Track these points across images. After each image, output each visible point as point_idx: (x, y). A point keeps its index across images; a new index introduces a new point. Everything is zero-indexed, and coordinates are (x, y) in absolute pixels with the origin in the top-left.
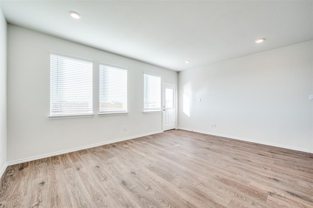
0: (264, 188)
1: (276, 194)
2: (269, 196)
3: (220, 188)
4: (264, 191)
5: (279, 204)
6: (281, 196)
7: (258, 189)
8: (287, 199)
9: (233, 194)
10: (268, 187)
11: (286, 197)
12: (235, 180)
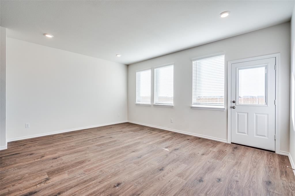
0: (55, 179)
1: (44, 183)
2: (47, 177)
3: (76, 159)
4: (53, 178)
5: (38, 178)
6: (39, 184)
7: (58, 175)
8: (34, 185)
9: (66, 162)
10: (53, 183)
11: (36, 186)
12: (77, 167)
